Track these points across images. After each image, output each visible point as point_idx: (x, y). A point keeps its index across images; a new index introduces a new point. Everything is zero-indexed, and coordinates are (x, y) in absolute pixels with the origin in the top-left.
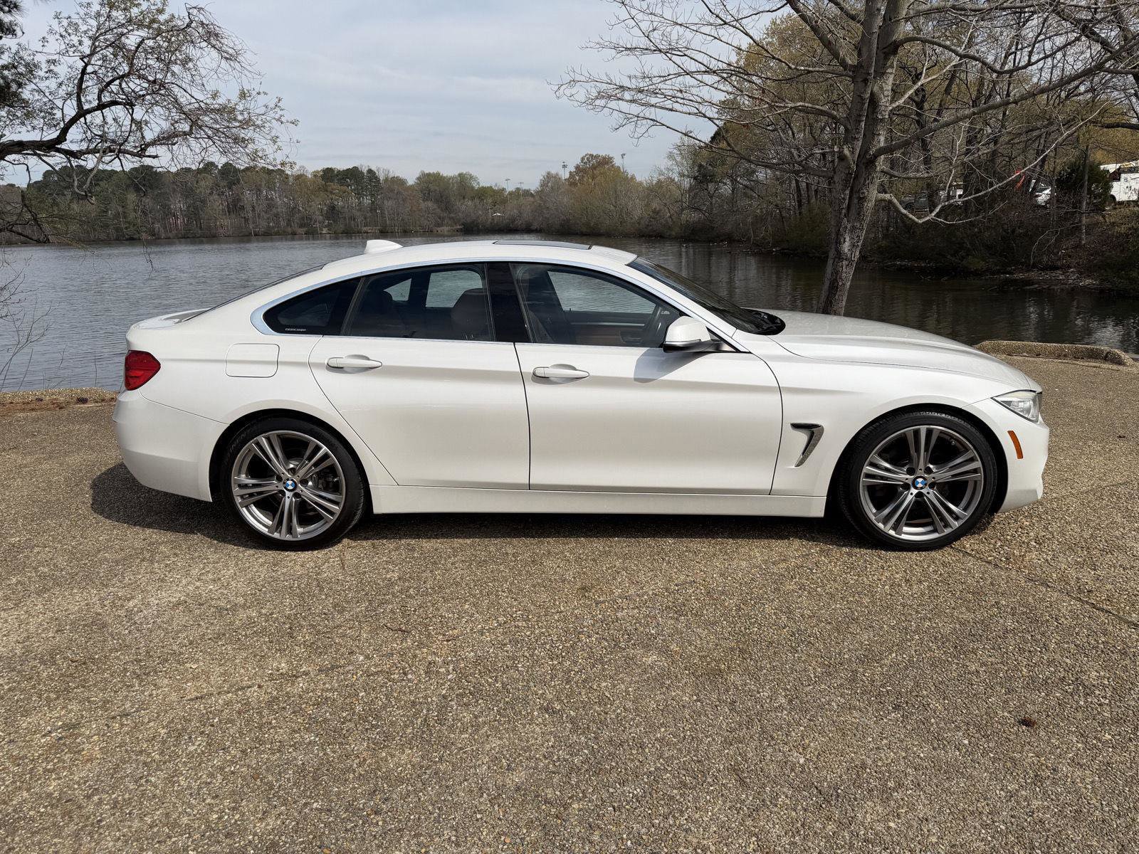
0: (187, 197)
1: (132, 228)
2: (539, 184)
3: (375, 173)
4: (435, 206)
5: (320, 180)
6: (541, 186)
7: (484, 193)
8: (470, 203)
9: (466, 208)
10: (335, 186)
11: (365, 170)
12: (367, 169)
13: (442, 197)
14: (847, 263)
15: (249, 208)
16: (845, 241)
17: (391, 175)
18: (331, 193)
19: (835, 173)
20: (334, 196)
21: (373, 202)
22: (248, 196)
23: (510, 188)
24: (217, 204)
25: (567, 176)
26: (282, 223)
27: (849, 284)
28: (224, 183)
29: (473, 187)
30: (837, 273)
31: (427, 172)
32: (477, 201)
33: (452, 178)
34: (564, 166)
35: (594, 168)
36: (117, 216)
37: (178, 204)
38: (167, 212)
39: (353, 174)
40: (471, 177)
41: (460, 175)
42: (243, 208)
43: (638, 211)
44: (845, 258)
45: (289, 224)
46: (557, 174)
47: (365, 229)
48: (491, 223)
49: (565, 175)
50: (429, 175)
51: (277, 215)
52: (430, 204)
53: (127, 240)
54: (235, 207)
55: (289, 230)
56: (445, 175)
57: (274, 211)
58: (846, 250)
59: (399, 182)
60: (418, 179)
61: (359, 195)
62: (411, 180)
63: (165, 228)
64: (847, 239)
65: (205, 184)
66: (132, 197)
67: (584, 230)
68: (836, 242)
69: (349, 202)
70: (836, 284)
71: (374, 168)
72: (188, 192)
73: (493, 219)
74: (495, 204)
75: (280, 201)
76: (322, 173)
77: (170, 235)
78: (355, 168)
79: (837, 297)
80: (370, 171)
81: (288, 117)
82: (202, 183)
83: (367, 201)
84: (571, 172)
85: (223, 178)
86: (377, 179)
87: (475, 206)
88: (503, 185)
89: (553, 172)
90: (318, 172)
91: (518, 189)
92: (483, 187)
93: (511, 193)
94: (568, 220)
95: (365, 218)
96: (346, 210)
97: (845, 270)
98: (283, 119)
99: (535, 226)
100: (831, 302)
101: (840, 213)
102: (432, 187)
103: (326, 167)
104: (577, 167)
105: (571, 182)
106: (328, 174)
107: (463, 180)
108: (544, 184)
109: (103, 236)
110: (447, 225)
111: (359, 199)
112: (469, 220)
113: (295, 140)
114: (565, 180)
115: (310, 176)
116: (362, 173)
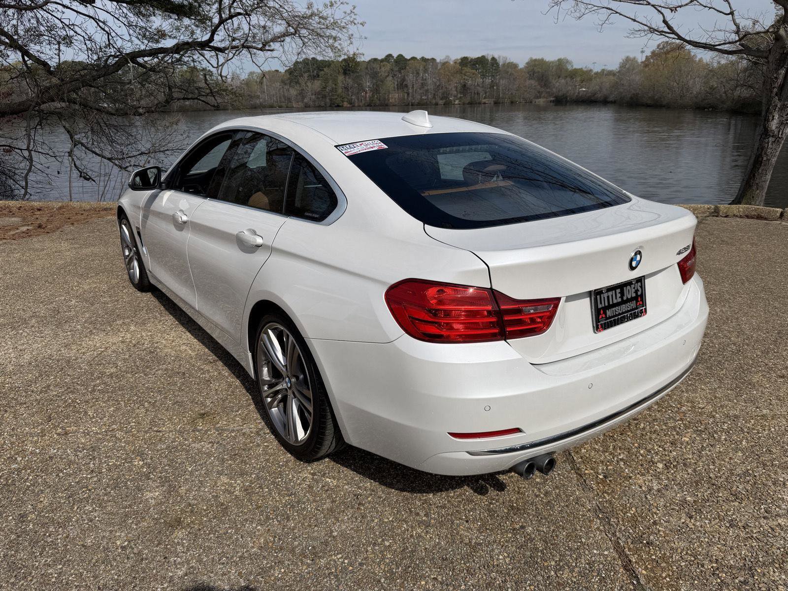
0: (373, 78)
1: (339, 99)
2: (619, 65)
3: (496, 60)
4: (536, 84)
5: (458, 66)
6: (620, 67)
7: (574, 74)
8: (563, 81)
9: (560, 85)
10: (467, 69)
11: (490, 58)
12: (491, 57)
13: (543, 76)
14: (773, 139)
15: (410, 86)
16: (773, 119)
17: (508, 61)
18: (465, 75)
19: (770, 53)
20: (466, 77)
21: (492, 81)
22: (410, 78)
23: (597, 69)
24: (390, 83)
25: (644, 59)
26: (430, 96)
27: (775, 159)
28: (396, 69)
29: (567, 69)
30: (762, 149)
31: (534, 58)
32: (568, 79)
33: (553, 62)
34: (642, 52)
35: (667, 52)
36: (332, 91)
37: (368, 84)
38: (361, 88)
39: (481, 61)
40: (567, 61)
41: (560, 60)
42: (406, 86)
43: (697, 87)
44: (771, 134)
45: (434, 98)
46: (635, 58)
47: (484, 101)
48: (577, 96)
49: (641, 58)
50: (535, 60)
51: (427, 91)
52: (533, 82)
53: (336, 107)
54: (402, 85)
55: (434, 101)
56: (547, 60)
57: (426, 88)
58: (774, 128)
59: (514, 66)
60: (527, 63)
61: (484, 76)
62: (522, 65)
63: (358, 99)
64: (776, 117)
65: (384, 70)
66: (341, 78)
67: (649, 102)
68: (765, 120)
69: (476, 81)
70: (760, 159)
71: (496, 56)
72: (374, 75)
73: (579, 93)
74: (582, 81)
75: (430, 81)
76: (460, 61)
77: (361, 104)
78: (483, 57)
79: (760, 171)
80: (493, 59)
81: (359, 20)
82: (383, 69)
83: (488, 81)
84: (647, 56)
85: (396, 65)
86: (497, 64)
87: (567, 83)
88: (591, 67)
89: (632, 56)
90: (457, 60)
91: (603, 70)
92: (575, 69)
93: (597, 73)
94: (638, 94)
95: (486, 93)
96: (473, 87)
97: (770, 146)
98: (356, 22)
99: (611, 98)
100: (754, 175)
101: (772, 92)
102: (536, 69)
103: (463, 56)
104: (653, 53)
105: (646, 64)
106: (464, 61)
107: (561, 64)
108: (623, 65)
109: (322, 104)
110: (544, 97)
111: (483, 79)
112: (560, 94)
113: (363, 37)
114: (642, 62)
115: (452, 63)
116: (487, 60)
